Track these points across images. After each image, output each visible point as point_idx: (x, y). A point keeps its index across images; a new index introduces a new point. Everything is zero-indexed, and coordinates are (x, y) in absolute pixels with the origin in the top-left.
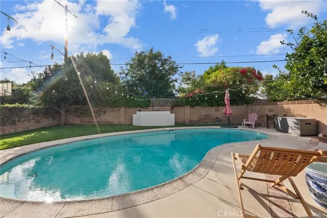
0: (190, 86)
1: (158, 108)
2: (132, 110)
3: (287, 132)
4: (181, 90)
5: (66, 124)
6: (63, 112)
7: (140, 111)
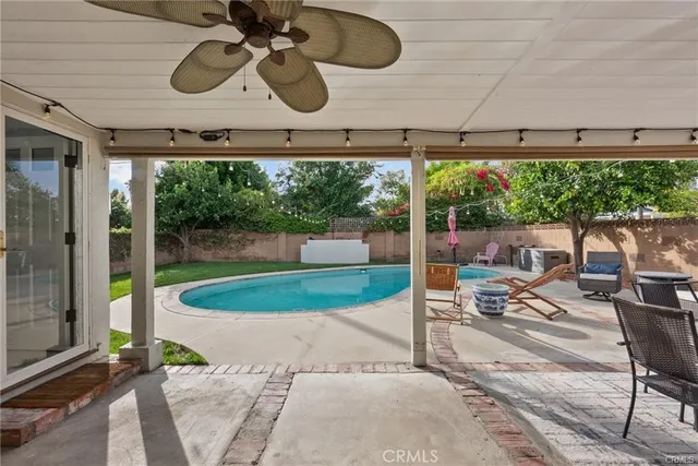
0: (395, 197)
1: (341, 234)
2: (299, 237)
3: (530, 270)
4: (381, 204)
5: (190, 262)
6: (184, 240)
7: (311, 239)
